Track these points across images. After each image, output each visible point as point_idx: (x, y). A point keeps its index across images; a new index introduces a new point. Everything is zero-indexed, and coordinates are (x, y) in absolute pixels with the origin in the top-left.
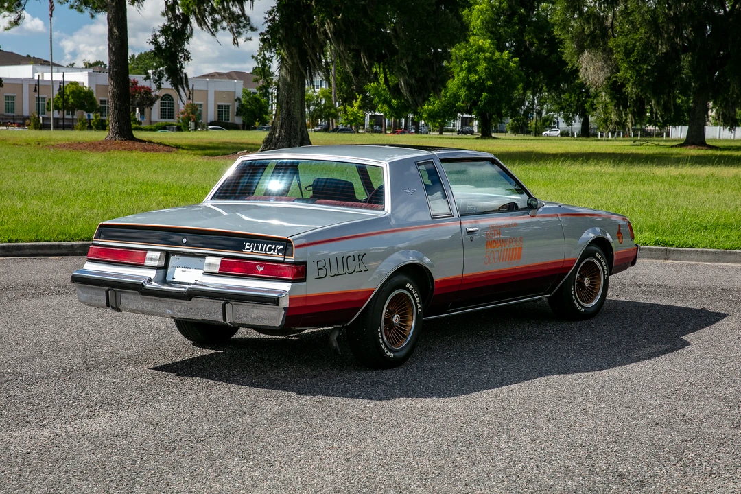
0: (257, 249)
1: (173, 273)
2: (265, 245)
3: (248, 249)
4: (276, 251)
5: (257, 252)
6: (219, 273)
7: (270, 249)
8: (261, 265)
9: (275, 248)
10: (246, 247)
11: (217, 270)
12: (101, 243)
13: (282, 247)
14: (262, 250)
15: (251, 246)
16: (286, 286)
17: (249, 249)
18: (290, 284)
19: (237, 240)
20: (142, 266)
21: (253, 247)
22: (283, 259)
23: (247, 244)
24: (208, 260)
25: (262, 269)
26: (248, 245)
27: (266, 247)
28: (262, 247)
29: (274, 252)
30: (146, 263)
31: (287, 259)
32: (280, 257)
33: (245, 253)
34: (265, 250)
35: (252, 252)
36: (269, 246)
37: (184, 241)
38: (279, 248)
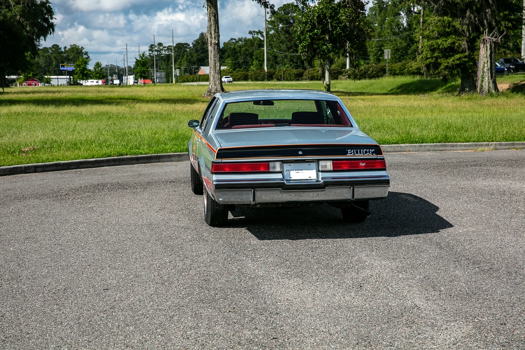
0: (357, 153)
1: (290, 174)
2: (362, 150)
3: (350, 153)
6: (333, 170)
7: (366, 152)
8: (363, 163)
9: (369, 151)
12: (223, 161)
13: (374, 150)
14: (360, 153)
15: (352, 151)
17: (352, 153)
19: (341, 149)
20: (269, 172)
21: (354, 152)
22: (376, 157)
23: (349, 150)
24: (322, 163)
25: (364, 164)
27: (363, 151)
28: (360, 152)
29: (370, 153)
30: (271, 170)
31: (379, 157)
32: (374, 156)
33: (349, 156)
34: (363, 153)
35: (354, 155)
36: (364, 150)
37: (300, 153)
38: (372, 151)
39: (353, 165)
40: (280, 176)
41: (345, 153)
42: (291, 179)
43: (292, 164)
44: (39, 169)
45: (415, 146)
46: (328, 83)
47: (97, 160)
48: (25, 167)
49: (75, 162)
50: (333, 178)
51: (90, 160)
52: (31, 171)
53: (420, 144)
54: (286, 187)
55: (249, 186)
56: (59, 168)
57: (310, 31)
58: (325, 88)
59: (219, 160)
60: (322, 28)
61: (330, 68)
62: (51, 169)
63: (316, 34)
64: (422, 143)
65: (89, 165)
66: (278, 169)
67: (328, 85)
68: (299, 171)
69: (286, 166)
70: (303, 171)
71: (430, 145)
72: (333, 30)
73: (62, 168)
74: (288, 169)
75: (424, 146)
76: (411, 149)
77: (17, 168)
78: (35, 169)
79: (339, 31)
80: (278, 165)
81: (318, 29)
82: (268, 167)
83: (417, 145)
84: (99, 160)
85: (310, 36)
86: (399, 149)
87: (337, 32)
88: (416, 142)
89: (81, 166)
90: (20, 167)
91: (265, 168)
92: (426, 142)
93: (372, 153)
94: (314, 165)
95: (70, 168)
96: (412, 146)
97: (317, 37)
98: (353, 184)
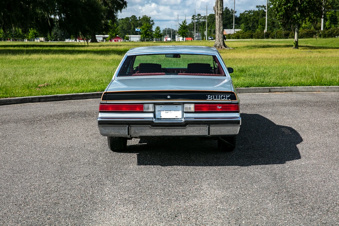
0: (215, 98)
1: (160, 114)
2: (219, 96)
3: (209, 98)
4: (227, 98)
5: (215, 99)
6: (195, 112)
7: (223, 98)
8: (220, 106)
9: (225, 96)
10: (208, 98)
11: (193, 110)
12: (107, 102)
14: (218, 98)
15: (211, 97)
17: (211, 98)
19: (202, 94)
20: (142, 112)
21: (213, 97)
22: (231, 102)
23: (208, 96)
24: (186, 106)
25: (220, 107)
26: (209, 97)
27: (220, 97)
29: (226, 98)
30: (144, 111)
31: (234, 101)
32: (230, 101)
33: (209, 100)
34: (220, 98)
35: (212, 99)
36: (222, 96)
37: (169, 97)
38: (228, 97)
39: (212, 108)
40: (151, 115)
41: (206, 98)
42: (161, 118)
43: (162, 106)
44: (42, 100)
45: (324, 88)
46: (296, 40)
47: (85, 94)
48: (32, 98)
49: (69, 95)
50: (195, 118)
51: (80, 94)
52: (36, 101)
53: (327, 87)
54: (154, 124)
55: (124, 122)
56: (57, 99)
57: (285, 5)
58: (294, 43)
59: (105, 102)
60: (293, 3)
61: (298, 30)
62: (51, 100)
63: (289, 7)
64: (330, 85)
65: (79, 98)
66: (151, 110)
67: (296, 41)
68: (168, 112)
69: (158, 107)
70: (172, 111)
71: (335, 87)
72: (301, 4)
73: (59, 99)
74: (160, 109)
75: (331, 88)
76: (320, 90)
77: (27, 98)
78: (40, 100)
79: (305, 4)
80: (151, 106)
81: (290, 3)
82: (142, 108)
83: (325, 87)
84: (86, 94)
85: (285, 8)
86: (311, 89)
87: (304, 5)
88: (325, 85)
89: (73, 98)
90: (29, 98)
91: (139, 109)
92: (333, 85)
93: (228, 98)
94: (180, 107)
95: (65, 99)
96: (321, 88)
97: (289, 8)
98: (209, 123)
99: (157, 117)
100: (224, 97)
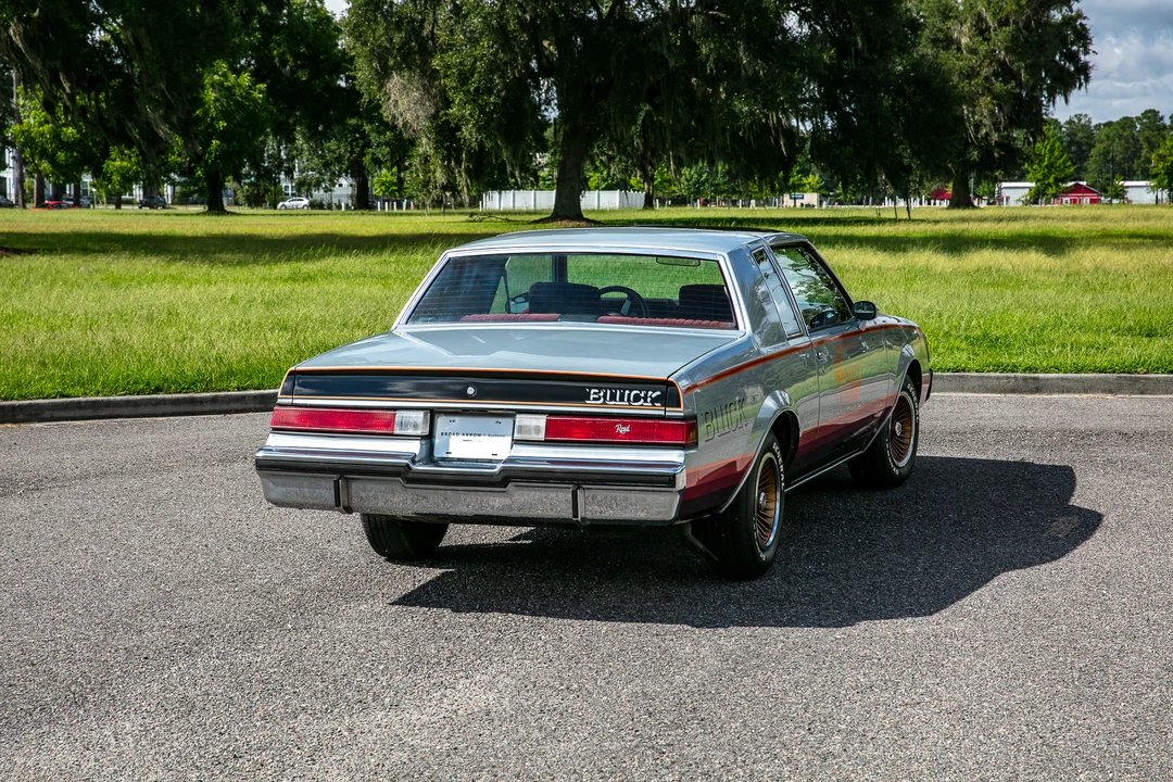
0: (613, 398)
1: (447, 444)
2: (627, 392)
3: (594, 399)
4: (649, 399)
5: (613, 403)
6: (546, 441)
7: (637, 398)
8: (625, 425)
9: (646, 395)
10: (592, 397)
11: (542, 436)
12: (295, 401)
13: (659, 393)
14: (622, 399)
15: (602, 394)
16: (675, 456)
17: (599, 399)
18: (682, 452)
19: (572, 386)
20: (392, 436)
21: (605, 395)
22: (662, 413)
23: (593, 391)
24: (521, 420)
25: (627, 429)
26: (595, 393)
27: (629, 395)
28: (622, 396)
29: (646, 401)
30: (397, 431)
31: (671, 412)
32: (657, 410)
33: (592, 405)
34: (629, 400)
35: (604, 403)
36: (634, 392)
37: (471, 391)
38: (653, 396)
39: (599, 431)
40: (414, 447)
41: (582, 397)
42: (450, 456)
43: (457, 419)
54: (410, 475)
55: (326, 466)
59: (288, 399)
66: (421, 430)
68: (472, 438)
69: (442, 423)
70: (482, 437)
74: (447, 430)
80: (418, 418)
82: (390, 424)
91: (379, 425)
93: (654, 401)
94: (508, 424)
98: (578, 479)
99: (437, 454)
100: (642, 395)
